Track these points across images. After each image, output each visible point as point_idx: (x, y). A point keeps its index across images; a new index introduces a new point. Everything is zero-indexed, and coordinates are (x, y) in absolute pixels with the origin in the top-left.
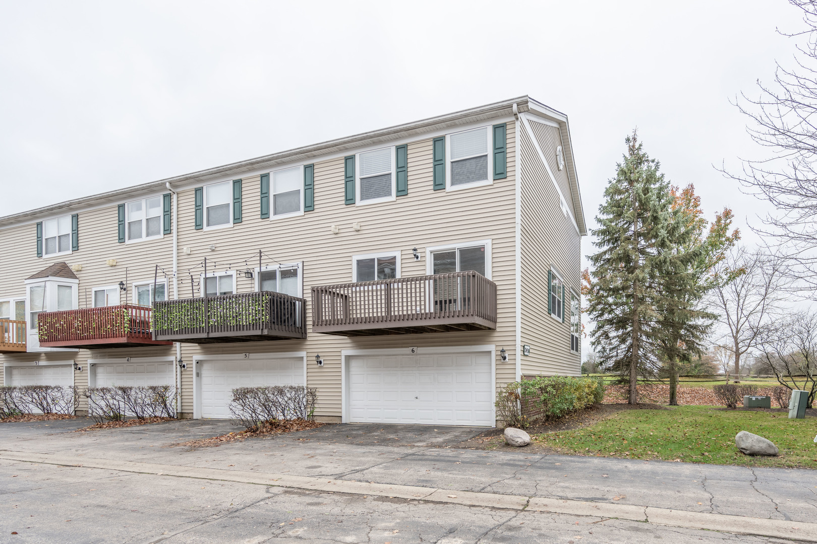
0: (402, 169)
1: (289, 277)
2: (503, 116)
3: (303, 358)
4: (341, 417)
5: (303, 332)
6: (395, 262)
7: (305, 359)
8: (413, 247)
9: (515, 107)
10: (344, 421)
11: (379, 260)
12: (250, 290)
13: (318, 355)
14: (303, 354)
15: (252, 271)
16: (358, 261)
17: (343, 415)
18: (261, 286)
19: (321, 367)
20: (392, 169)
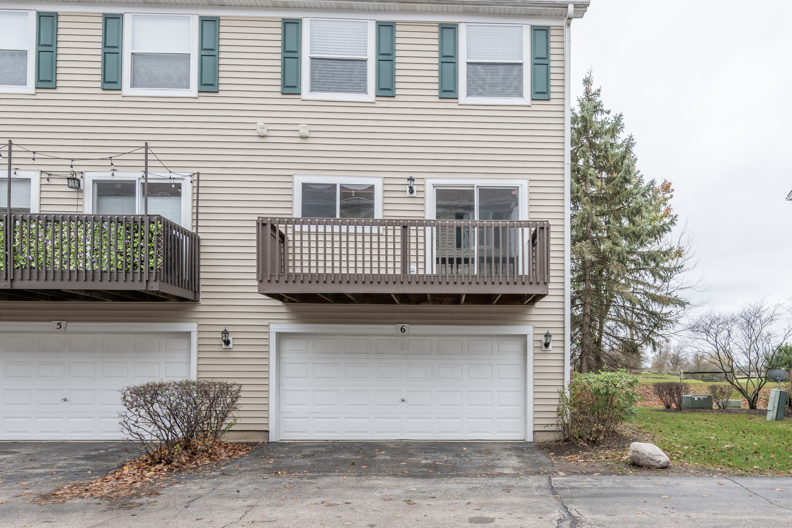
0: (386, 57)
1: (163, 196)
2: (546, 16)
3: (189, 333)
4: (268, 431)
5: (197, 290)
6: (373, 193)
7: (194, 337)
8: (408, 176)
9: (571, 8)
10: (273, 438)
11: (342, 187)
12: (74, 209)
13: (226, 330)
14: (191, 327)
15: (78, 177)
16: (305, 185)
17: (272, 428)
18: (98, 205)
19: (229, 351)
20: (368, 54)
